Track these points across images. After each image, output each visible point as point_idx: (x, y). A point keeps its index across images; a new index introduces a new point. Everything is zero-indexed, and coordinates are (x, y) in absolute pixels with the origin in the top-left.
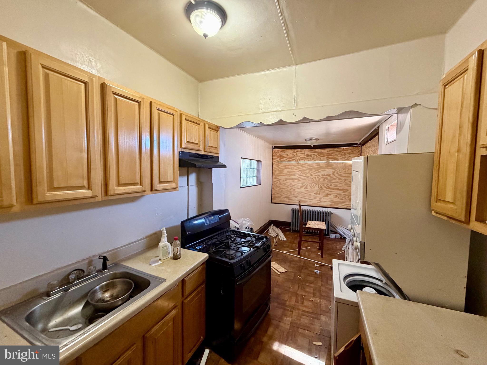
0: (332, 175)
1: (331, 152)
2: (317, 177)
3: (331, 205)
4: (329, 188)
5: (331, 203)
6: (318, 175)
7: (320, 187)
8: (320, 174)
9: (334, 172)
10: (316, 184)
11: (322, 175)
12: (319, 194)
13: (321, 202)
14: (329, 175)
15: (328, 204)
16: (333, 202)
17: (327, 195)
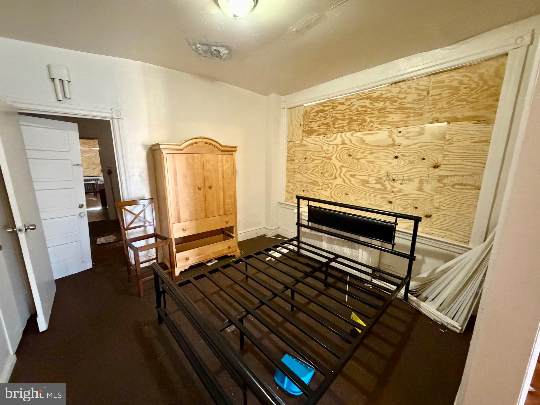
0: (95, 156)
1: (91, 142)
2: (84, 157)
3: (98, 175)
4: (94, 164)
5: (98, 174)
6: (85, 157)
7: (88, 164)
8: (86, 156)
9: (96, 154)
10: (85, 163)
11: (88, 156)
12: (88, 169)
13: (90, 173)
14: (93, 156)
15: (96, 174)
16: (98, 173)
17: (94, 169)
